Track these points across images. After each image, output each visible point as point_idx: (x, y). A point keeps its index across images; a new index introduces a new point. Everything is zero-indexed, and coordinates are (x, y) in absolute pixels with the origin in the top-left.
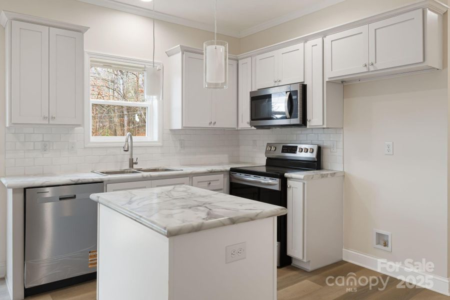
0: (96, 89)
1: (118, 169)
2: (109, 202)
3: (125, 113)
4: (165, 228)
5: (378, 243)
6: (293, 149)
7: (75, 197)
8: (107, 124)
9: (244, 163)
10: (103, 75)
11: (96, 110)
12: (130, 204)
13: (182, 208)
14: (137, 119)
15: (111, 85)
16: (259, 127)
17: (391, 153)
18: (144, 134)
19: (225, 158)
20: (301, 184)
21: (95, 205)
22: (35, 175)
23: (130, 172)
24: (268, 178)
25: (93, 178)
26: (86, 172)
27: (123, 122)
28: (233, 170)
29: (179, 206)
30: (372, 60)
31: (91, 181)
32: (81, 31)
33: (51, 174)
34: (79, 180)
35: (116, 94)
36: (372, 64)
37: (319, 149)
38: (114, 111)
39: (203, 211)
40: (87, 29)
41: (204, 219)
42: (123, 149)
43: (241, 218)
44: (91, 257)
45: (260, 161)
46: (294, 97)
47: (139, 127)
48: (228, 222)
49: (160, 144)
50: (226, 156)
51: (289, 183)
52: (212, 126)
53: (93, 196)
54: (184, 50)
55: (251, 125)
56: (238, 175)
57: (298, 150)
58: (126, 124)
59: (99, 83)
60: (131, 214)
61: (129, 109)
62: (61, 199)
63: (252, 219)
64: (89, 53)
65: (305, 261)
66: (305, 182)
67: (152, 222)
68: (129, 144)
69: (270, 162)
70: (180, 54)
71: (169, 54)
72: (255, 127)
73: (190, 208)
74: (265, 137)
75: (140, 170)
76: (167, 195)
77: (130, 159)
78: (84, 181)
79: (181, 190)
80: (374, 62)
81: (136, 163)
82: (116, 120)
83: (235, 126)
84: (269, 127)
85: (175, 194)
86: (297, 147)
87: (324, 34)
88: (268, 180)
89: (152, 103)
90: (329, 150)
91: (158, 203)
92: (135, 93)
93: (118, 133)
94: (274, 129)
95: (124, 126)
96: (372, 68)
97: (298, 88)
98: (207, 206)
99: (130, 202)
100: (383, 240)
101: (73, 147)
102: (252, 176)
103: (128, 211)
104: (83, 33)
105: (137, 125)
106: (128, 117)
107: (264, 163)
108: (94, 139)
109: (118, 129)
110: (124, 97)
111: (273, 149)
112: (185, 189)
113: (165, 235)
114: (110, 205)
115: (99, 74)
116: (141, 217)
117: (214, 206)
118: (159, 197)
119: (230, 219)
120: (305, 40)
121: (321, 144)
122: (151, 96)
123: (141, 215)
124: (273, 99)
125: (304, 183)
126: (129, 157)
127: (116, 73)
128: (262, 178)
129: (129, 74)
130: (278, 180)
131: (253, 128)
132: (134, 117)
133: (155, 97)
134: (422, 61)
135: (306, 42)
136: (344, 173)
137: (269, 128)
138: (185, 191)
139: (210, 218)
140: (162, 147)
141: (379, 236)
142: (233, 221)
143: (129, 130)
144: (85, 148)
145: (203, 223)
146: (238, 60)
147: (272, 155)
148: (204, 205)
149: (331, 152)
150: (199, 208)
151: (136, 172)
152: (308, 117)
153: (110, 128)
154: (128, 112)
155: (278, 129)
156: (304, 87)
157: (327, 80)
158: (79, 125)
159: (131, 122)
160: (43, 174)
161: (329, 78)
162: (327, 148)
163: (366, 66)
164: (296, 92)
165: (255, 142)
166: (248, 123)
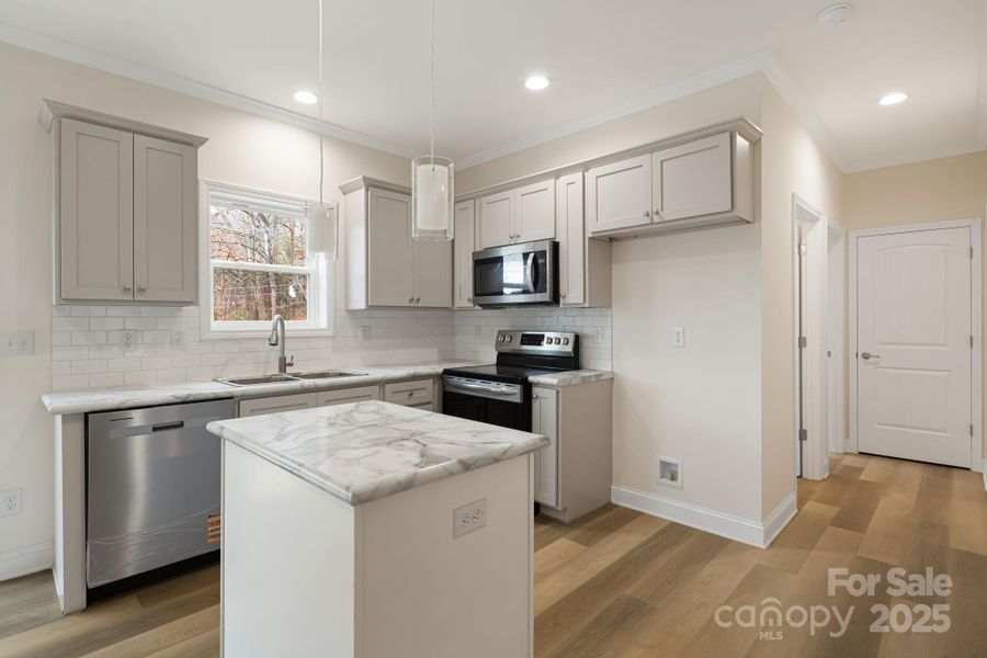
0: (224, 248)
1: (259, 375)
2: (242, 437)
3: (273, 285)
4: (348, 489)
5: (663, 476)
6: (537, 340)
7: (181, 425)
8: (243, 302)
9: (463, 361)
10: (235, 227)
11: (226, 281)
12: (280, 440)
13: (376, 445)
14: (292, 293)
15: (249, 243)
16: (485, 306)
17: (681, 344)
18: (304, 316)
19: (433, 353)
20: (554, 392)
21: (216, 442)
22: (110, 388)
23: (280, 380)
24: (502, 385)
25: (216, 391)
26: (203, 381)
27: (269, 298)
28: (447, 372)
29: (368, 441)
30: (657, 207)
31: (211, 396)
32: (192, 143)
33: (141, 386)
34: (190, 395)
35: (257, 257)
36: (657, 213)
37: (577, 339)
38: (254, 282)
39: (413, 449)
40: (203, 141)
41: (416, 465)
42: (268, 342)
43: (478, 460)
44: (212, 524)
45: (488, 358)
46: (540, 261)
47: (294, 306)
48: (459, 468)
49: (330, 333)
50: (436, 350)
51: (536, 391)
52: (414, 305)
53: (214, 426)
54: (370, 184)
55: (475, 303)
56: (456, 380)
57: (545, 341)
58: (273, 303)
59: (231, 238)
60: (282, 459)
61: (278, 277)
62: (155, 429)
63: (496, 460)
64: (207, 183)
65: (560, 508)
66: (560, 390)
67: (323, 476)
68: (279, 334)
69: (503, 359)
70: (362, 191)
71: (345, 190)
72: (480, 305)
73: (389, 444)
74: (495, 322)
75: (297, 376)
76: (346, 420)
77: (280, 359)
78: (197, 398)
79: (371, 409)
80: (659, 208)
81: (291, 365)
82: (258, 296)
83: (450, 305)
84: (501, 306)
85: (360, 418)
86: (543, 336)
87: (586, 167)
88: (503, 388)
89: (317, 266)
90: (591, 340)
91: (331, 437)
92: (289, 254)
93: (260, 315)
94: (509, 310)
95: (270, 306)
96: (656, 219)
97: (547, 247)
98: (418, 438)
99: (280, 437)
100: (669, 472)
101: (178, 340)
102: (478, 381)
103: (276, 453)
104: (196, 148)
105: (292, 303)
106: (277, 291)
107: (494, 360)
108: (219, 326)
109: (262, 310)
110: (271, 260)
111: (508, 339)
112: (375, 408)
113: (348, 501)
114: (244, 443)
115: (229, 225)
116: (301, 465)
117: (431, 438)
118: (331, 425)
119: (461, 462)
120: (557, 174)
121: (579, 330)
122: (316, 254)
123: (302, 462)
124: (505, 264)
125: (558, 392)
126: (278, 354)
127: (257, 223)
128: (494, 384)
129: (278, 226)
130: (519, 386)
131: (478, 307)
132: (287, 291)
133: (322, 254)
134: (729, 208)
135: (558, 177)
136: (613, 372)
137: (501, 308)
138: (377, 412)
139: (428, 463)
140: (333, 337)
141: (664, 465)
142: (467, 466)
143: (278, 312)
144: (201, 340)
145: (416, 474)
147: (507, 349)
148: (411, 436)
149: (594, 343)
150: (404, 443)
151: (291, 380)
152: (562, 291)
153: (248, 308)
154: (277, 284)
155: (515, 309)
156: (555, 246)
157: (590, 235)
158: (189, 303)
159: (282, 299)
160: (125, 387)
161: (593, 233)
162: (588, 337)
163: (648, 215)
164: (543, 253)
165: (479, 328)
166: (469, 300)
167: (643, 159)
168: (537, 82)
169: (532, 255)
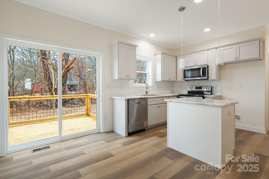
6: (200, 88)
7: (140, 103)
16: (186, 80)
19: (170, 91)
32: (135, 46)
36: (238, 58)
37: (212, 87)
40: (137, 46)
46: (204, 70)
49: (152, 86)
52: (170, 80)
54: (162, 53)
69: (190, 92)
70: (161, 55)
71: (155, 55)
74: (186, 84)
75: (149, 95)
77: (146, 91)
81: (148, 93)
83: (176, 80)
87: (217, 48)
89: (149, 72)
96: (238, 60)
97: (206, 66)
104: (136, 48)
107: (187, 92)
111: (191, 88)
120: (208, 50)
131: (184, 81)
134: (259, 57)
136: (221, 95)
146: (176, 57)
147: (191, 90)
149: (216, 88)
152: (209, 76)
156: (208, 66)
162: (214, 87)
163: (235, 59)
164: (205, 68)
165: (181, 86)
166: (182, 79)
167: (234, 46)
168: (207, 30)
169: (202, 69)
